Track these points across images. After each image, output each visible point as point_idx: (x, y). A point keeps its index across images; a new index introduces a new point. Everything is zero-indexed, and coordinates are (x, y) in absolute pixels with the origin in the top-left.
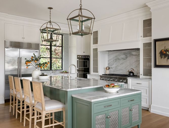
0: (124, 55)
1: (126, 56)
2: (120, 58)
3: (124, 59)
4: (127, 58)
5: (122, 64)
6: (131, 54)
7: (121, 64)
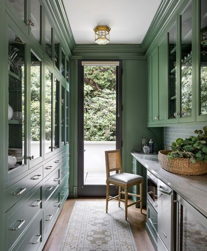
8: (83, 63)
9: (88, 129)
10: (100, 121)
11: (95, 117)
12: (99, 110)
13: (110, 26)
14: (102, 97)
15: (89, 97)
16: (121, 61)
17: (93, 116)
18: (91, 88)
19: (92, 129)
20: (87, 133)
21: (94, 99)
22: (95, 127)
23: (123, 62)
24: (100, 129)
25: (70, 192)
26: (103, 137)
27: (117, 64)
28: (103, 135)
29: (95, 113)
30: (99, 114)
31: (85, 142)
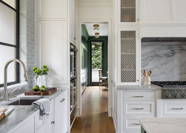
0: (170, 50)
1: (172, 50)
2: (160, 53)
3: (169, 56)
4: (174, 54)
5: (166, 63)
6: (182, 48)
7: (163, 64)
8: (92, 42)
9: (93, 64)
10: (98, 61)
11: (96, 59)
12: (97, 56)
13: (99, 33)
14: (99, 50)
15: (94, 51)
16: (103, 42)
17: (95, 59)
18: (94, 47)
19: (95, 64)
20: (93, 66)
21: (95, 51)
22: (96, 63)
23: (104, 42)
24: (98, 65)
25: (88, 84)
26: (99, 68)
27: (102, 42)
28: (99, 67)
29: (96, 58)
30: (98, 58)
31: (92, 69)
